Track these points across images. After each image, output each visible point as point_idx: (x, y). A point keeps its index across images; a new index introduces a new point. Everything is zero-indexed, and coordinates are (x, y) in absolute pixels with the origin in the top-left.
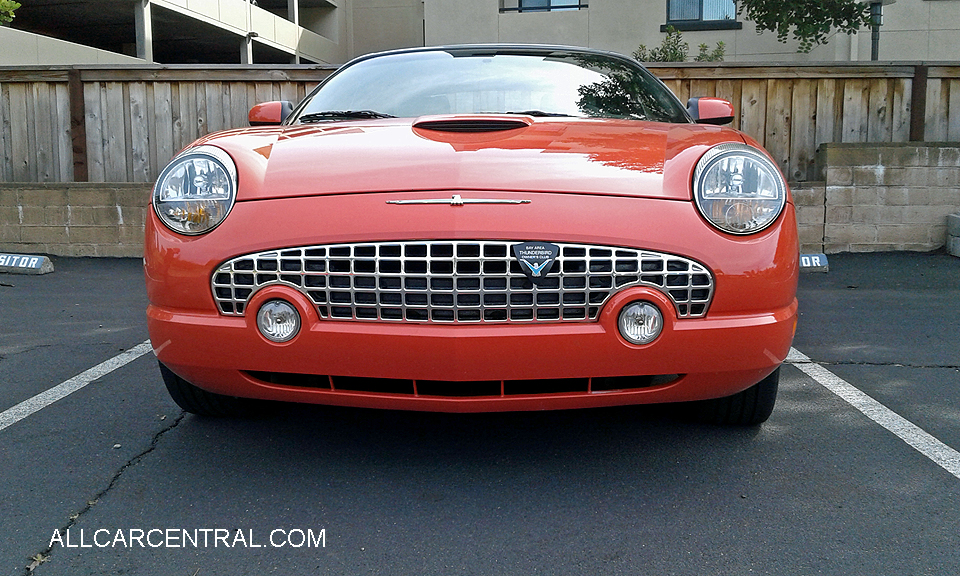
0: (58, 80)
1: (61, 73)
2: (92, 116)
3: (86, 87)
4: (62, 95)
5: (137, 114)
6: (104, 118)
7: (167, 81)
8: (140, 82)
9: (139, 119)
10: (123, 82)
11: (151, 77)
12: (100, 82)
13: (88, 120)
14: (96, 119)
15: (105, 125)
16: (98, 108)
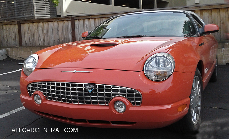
0: (69, 20)
1: (69, 18)
2: (77, 28)
3: (75, 21)
4: (70, 23)
5: (87, 27)
6: (79, 28)
7: (93, 18)
8: (87, 19)
9: (87, 28)
10: (83, 19)
11: (90, 17)
12: (78, 19)
13: (76, 29)
14: (77, 29)
15: (79, 30)
16: (78, 26)
